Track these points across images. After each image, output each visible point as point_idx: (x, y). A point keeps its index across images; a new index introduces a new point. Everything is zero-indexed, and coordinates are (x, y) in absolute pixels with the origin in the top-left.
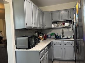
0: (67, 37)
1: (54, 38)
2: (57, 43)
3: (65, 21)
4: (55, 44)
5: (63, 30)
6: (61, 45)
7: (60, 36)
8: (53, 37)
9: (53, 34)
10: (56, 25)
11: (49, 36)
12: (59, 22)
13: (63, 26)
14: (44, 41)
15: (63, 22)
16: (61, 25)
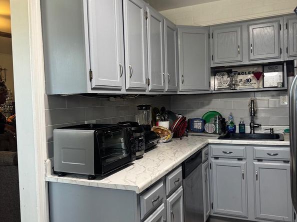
0: (272, 130)
1: (215, 133)
2: (227, 155)
3: (263, 65)
4: (216, 158)
5: (253, 101)
6: (243, 162)
7: (242, 126)
8: (210, 127)
9: (214, 114)
10: (226, 79)
11: (198, 125)
12: (239, 70)
13: (255, 85)
14: (174, 141)
15: (255, 69)
16: (248, 81)
